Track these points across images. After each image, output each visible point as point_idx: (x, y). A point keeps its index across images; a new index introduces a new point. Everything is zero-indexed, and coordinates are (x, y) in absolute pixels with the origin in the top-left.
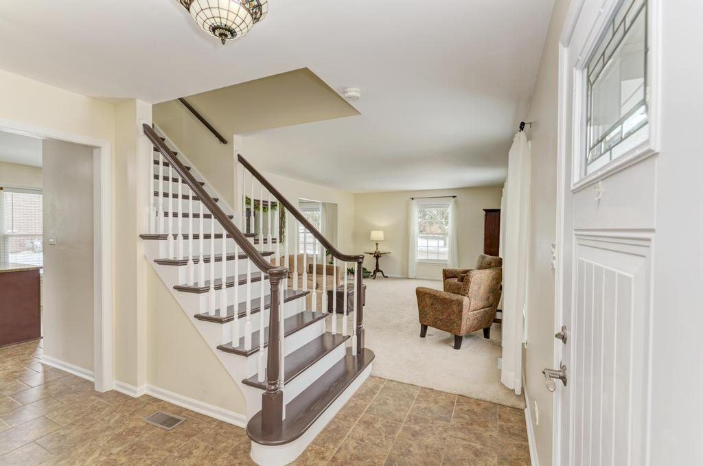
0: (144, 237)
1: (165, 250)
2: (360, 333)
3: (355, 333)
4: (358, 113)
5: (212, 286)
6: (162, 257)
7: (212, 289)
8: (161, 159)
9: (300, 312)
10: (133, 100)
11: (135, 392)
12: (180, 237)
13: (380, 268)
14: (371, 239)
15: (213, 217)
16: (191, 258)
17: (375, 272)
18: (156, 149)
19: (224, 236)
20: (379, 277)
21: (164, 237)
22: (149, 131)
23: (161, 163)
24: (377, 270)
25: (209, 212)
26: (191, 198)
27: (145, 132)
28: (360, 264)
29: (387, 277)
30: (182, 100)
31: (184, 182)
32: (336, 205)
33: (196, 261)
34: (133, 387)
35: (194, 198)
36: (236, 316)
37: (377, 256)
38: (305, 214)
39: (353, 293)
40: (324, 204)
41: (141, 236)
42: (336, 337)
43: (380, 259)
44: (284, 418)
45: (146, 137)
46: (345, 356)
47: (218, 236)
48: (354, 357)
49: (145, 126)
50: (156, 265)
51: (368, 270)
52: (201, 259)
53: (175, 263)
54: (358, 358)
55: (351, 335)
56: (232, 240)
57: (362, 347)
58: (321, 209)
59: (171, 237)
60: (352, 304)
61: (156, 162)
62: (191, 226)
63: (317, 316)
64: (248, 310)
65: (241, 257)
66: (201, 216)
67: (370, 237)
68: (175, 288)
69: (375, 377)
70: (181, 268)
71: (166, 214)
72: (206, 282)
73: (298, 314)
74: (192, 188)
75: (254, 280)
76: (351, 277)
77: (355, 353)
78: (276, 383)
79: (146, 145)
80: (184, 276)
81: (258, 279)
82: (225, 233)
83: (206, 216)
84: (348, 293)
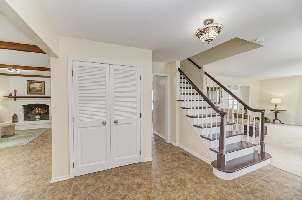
0: (178, 101)
1: (184, 104)
2: (262, 145)
3: (260, 144)
4: (262, 46)
5: (198, 116)
6: (183, 106)
7: (198, 117)
8: (183, 77)
9: (231, 130)
10: (176, 61)
11: (175, 144)
12: (188, 101)
13: (278, 118)
14: (271, 103)
15: (199, 94)
16: (191, 107)
17: (274, 120)
18: (181, 74)
19: (203, 100)
20: (277, 123)
21: (183, 101)
22: (179, 70)
23: (183, 78)
24: (276, 119)
25: (197, 93)
26: (192, 88)
27: (178, 70)
28: (263, 114)
29: (283, 124)
30: (188, 59)
31: (189, 83)
32: (249, 86)
33: (193, 108)
34: (174, 143)
35: (193, 88)
36: (207, 127)
37: (276, 112)
38: (232, 91)
39: (258, 128)
40: (241, 87)
41: (177, 100)
42: (248, 144)
43: (278, 114)
44: (225, 165)
45: (179, 71)
46: (254, 153)
47: (201, 100)
48: (259, 154)
49: (179, 69)
50: (181, 109)
51: (269, 118)
52: (195, 107)
53: (187, 108)
54: (261, 155)
55: (257, 144)
56: (205, 102)
57: (264, 151)
58: (239, 89)
59: (185, 101)
60: (258, 133)
61: (181, 78)
62: (192, 97)
63: (239, 133)
64: (211, 126)
65: (208, 108)
66: (195, 94)
67: (271, 102)
68: (187, 116)
69: (272, 166)
70: (189, 110)
71: (184, 94)
72: (196, 115)
73: (230, 131)
74: (192, 85)
75: (213, 116)
76: (257, 121)
77: (259, 152)
78: (223, 151)
79: (178, 73)
80: (189, 112)
81: (215, 116)
82: (203, 99)
83: (196, 94)
84: (255, 127)
